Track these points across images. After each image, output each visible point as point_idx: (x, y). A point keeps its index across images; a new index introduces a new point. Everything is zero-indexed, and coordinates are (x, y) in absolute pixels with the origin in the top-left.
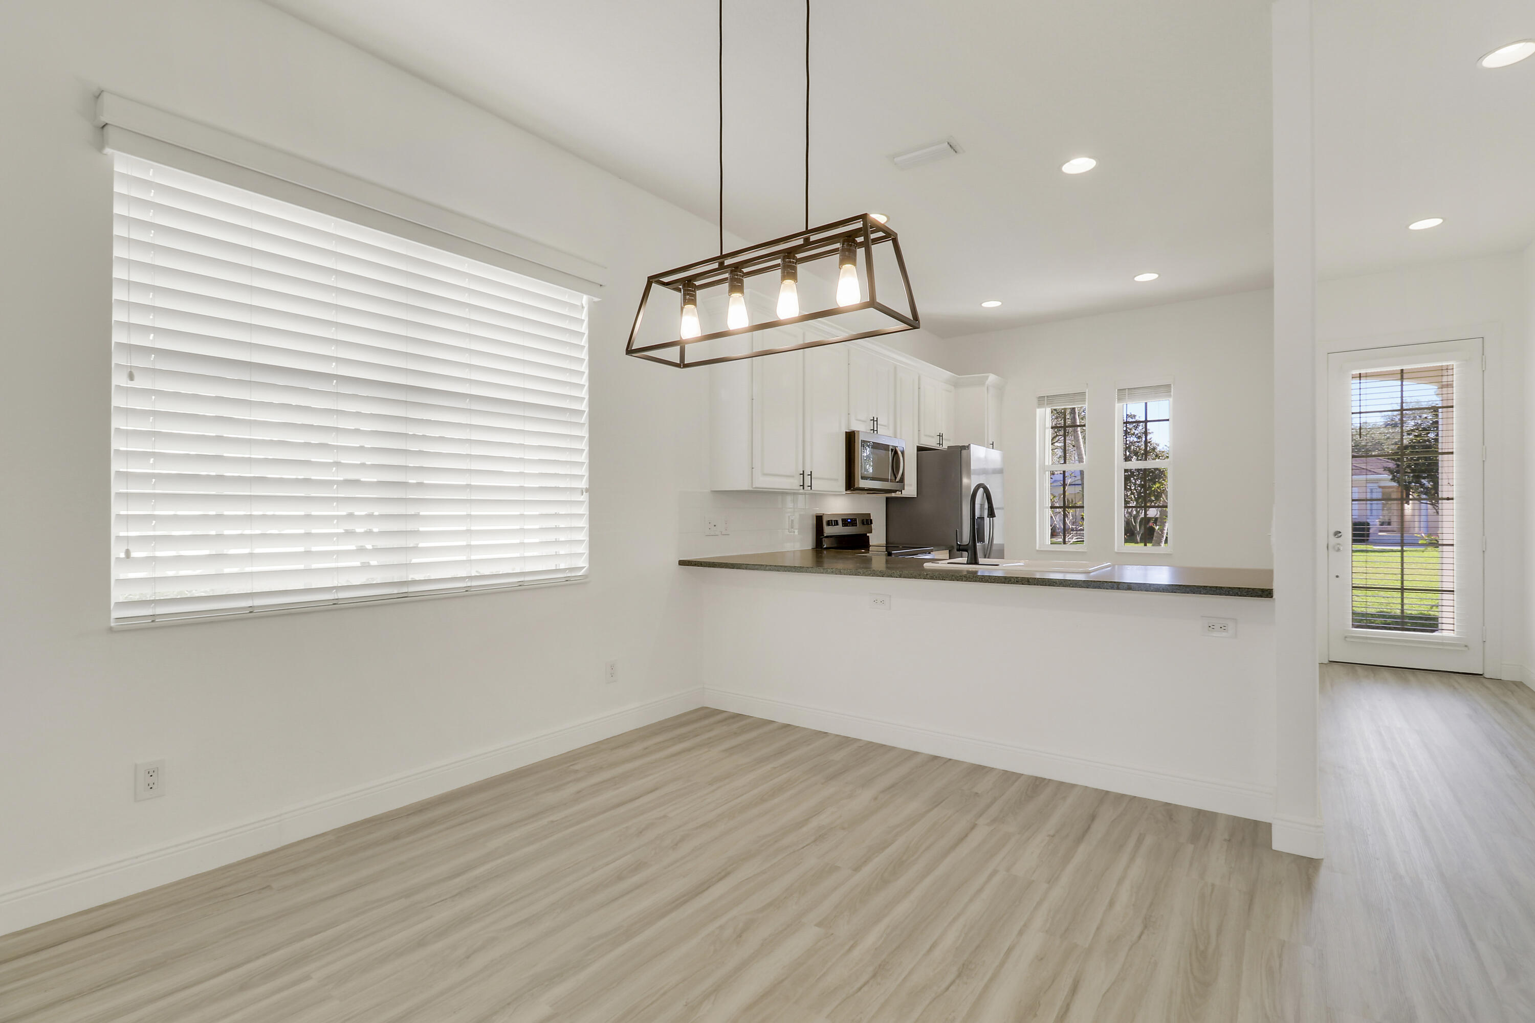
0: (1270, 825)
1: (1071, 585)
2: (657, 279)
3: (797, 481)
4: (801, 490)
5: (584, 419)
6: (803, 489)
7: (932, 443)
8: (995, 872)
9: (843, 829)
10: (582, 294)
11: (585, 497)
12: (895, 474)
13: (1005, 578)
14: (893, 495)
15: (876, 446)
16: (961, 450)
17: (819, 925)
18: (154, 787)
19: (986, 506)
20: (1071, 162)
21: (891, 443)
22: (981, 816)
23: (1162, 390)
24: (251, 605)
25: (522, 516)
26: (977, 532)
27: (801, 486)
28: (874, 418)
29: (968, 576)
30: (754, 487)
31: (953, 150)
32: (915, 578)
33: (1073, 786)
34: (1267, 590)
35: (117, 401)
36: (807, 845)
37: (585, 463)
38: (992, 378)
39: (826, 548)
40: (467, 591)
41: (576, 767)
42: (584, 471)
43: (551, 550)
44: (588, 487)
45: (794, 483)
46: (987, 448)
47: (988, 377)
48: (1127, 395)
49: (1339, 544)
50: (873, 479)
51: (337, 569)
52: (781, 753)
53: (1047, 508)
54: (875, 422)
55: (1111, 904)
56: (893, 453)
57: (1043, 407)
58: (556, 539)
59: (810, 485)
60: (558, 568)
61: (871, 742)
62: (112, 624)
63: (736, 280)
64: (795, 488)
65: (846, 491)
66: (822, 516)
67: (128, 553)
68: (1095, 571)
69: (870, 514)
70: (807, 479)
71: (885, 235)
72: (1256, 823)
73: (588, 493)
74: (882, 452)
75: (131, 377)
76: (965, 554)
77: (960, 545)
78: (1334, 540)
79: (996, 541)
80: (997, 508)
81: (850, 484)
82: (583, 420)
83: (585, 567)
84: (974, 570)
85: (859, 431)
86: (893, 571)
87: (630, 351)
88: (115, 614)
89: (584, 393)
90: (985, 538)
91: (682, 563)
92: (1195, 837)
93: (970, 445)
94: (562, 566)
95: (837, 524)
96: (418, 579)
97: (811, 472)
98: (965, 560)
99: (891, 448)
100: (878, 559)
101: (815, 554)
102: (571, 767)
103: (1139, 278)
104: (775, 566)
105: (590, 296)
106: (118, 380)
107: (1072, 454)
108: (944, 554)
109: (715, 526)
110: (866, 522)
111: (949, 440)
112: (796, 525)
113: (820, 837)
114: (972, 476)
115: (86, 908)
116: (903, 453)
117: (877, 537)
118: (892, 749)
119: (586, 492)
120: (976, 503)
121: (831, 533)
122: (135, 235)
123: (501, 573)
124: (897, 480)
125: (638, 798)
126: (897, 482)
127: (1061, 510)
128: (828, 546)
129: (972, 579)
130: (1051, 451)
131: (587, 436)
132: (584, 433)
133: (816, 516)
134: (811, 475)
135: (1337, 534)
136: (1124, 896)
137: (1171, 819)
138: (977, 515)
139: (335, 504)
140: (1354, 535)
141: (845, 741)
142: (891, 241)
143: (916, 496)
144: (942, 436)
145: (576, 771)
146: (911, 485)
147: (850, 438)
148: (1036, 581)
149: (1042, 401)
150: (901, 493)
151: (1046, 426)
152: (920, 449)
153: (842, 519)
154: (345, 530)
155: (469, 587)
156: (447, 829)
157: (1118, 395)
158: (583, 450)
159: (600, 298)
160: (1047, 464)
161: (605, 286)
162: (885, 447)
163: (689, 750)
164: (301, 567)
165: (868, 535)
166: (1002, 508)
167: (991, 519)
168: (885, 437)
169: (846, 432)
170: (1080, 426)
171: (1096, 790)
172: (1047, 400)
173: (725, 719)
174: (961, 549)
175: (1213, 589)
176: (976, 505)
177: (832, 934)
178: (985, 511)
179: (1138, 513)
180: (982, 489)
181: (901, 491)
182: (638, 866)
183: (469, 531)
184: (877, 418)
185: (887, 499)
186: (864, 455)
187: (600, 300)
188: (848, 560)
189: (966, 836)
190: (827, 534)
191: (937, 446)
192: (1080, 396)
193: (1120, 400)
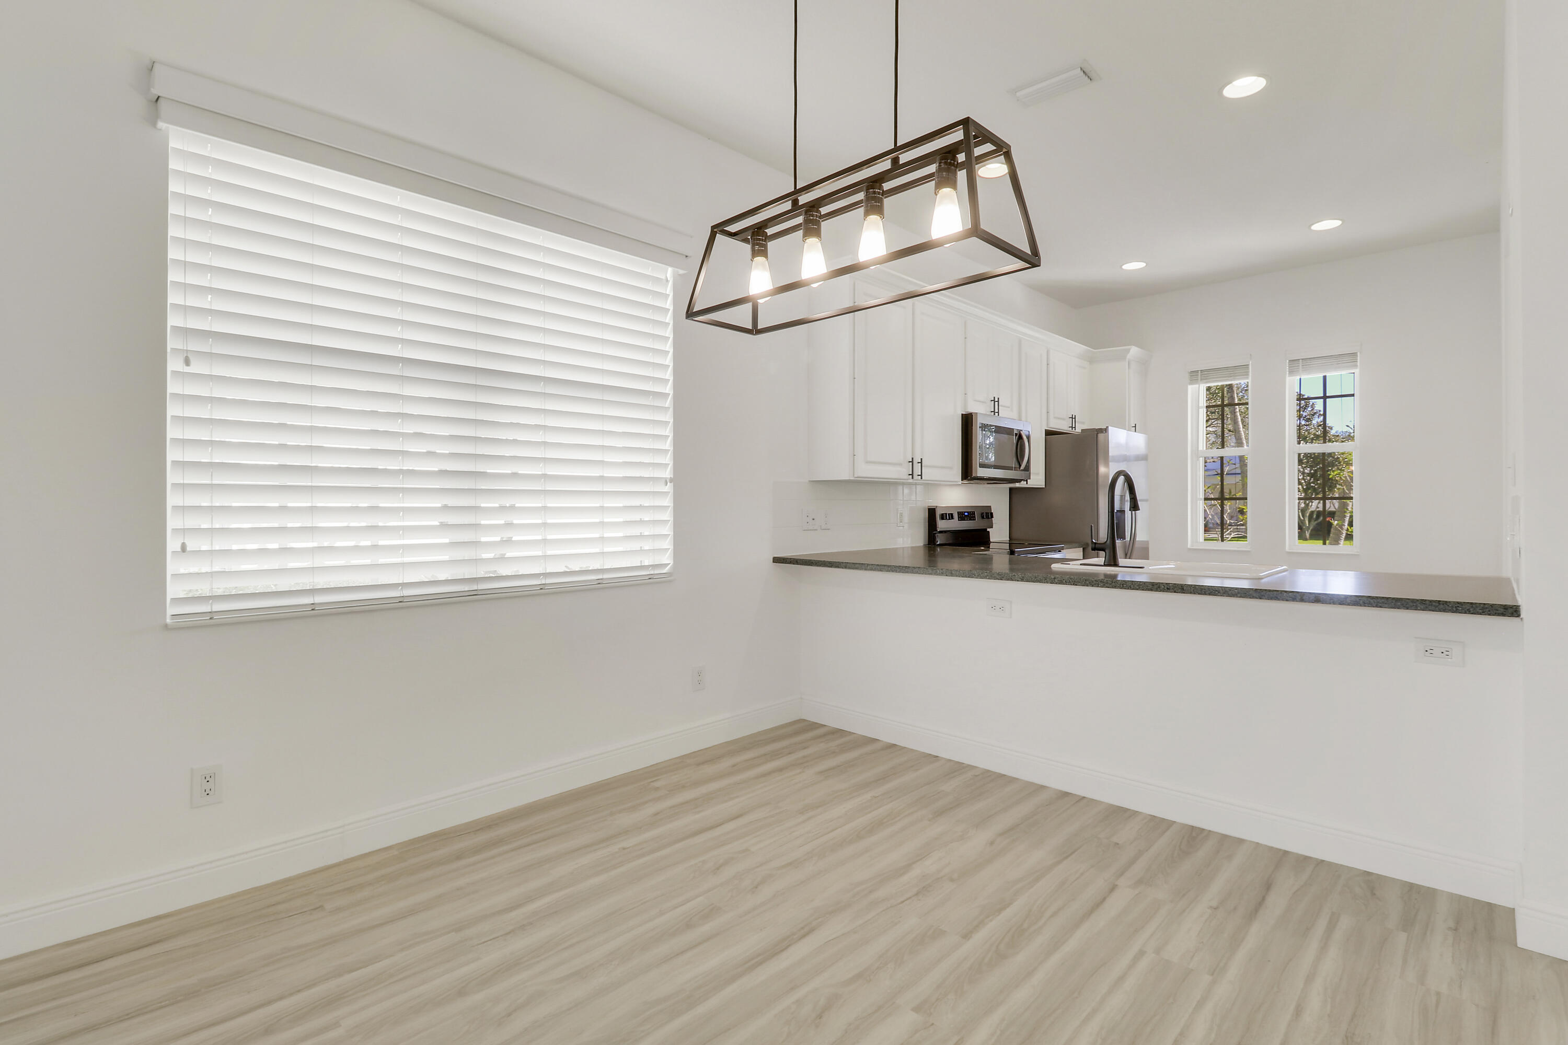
0: (1513, 911)
1: (1239, 595)
2: (720, 228)
3: (907, 469)
4: (910, 479)
5: (669, 403)
6: (913, 478)
7: (1064, 426)
8: (1141, 953)
9: (952, 880)
10: (668, 267)
11: (669, 488)
12: (1019, 460)
13: (1153, 584)
14: (1017, 485)
15: (999, 430)
16: (1098, 434)
17: (916, 1009)
18: (211, 793)
19: (1128, 497)
20: (1234, 83)
21: (1016, 426)
22: (1122, 874)
23: (1350, 358)
24: (313, 603)
25: (602, 508)
26: (1116, 526)
27: (909, 475)
28: (994, 398)
29: (1105, 581)
30: (856, 476)
31: (1087, 77)
32: (1040, 581)
33: (1241, 841)
34: (1512, 607)
35: (173, 387)
36: (908, 899)
37: (670, 450)
38: (1134, 351)
39: (940, 545)
40: (541, 589)
41: (657, 784)
42: (668, 459)
43: (635, 546)
44: (672, 477)
45: (901, 472)
46: (1128, 431)
47: (1128, 351)
48: (1301, 366)
50: (996, 467)
51: (403, 565)
52: (883, 778)
53: (1200, 499)
54: (996, 403)
55: (1298, 1012)
56: (1017, 437)
57: (1196, 383)
58: (641, 533)
59: (920, 474)
60: (643, 565)
61: (988, 771)
62: (168, 621)
63: (812, 222)
64: (902, 477)
65: (962, 480)
66: (935, 509)
67: (184, 545)
68: (1269, 576)
69: (990, 506)
70: (917, 468)
71: (996, 148)
72: (1491, 907)
73: (672, 484)
74: (1005, 437)
75: (187, 362)
76: (1102, 553)
77: (1095, 543)
79: (1139, 538)
80: (1142, 500)
81: (967, 473)
82: (667, 404)
83: (670, 564)
84: (1113, 573)
85: (977, 413)
86: (1014, 574)
87: (690, 316)
88: (171, 610)
89: (669, 375)
90: (1126, 534)
91: (777, 560)
92: (1407, 923)
93: (1107, 427)
94: (646, 563)
95: (953, 518)
96: (504, 575)
97: (921, 459)
98: (1101, 560)
99: (1015, 432)
100: (1001, 561)
101: (927, 551)
102: (652, 783)
103: (1317, 227)
104: (878, 565)
105: (674, 268)
106: (174, 365)
107: (1230, 439)
108: (1077, 553)
109: (813, 519)
110: (986, 515)
111: (1083, 423)
112: (906, 519)
113: (923, 890)
114: (1110, 463)
115: (137, 920)
116: (1028, 437)
117: (999, 532)
118: (1012, 780)
119: (671, 482)
120: (1115, 494)
121: (944, 528)
122: (192, 213)
123: (590, 569)
124: (1022, 468)
125: (720, 825)
126: (1022, 470)
127: (1217, 502)
128: (941, 543)
129: (1110, 584)
130: (1205, 436)
131: (672, 421)
132: (669, 417)
133: (929, 509)
134: (921, 463)
136: (1315, 1003)
137: (1373, 894)
138: (1117, 507)
139: (401, 495)
141: (958, 768)
142: (1003, 156)
143: (1044, 487)
144: (1075, 418)
145: (657, 789)
146: (1038, 474)
147: (967, 421)
148: (1192, 589)
149: (1195, 376)
150: (1027, 483)
151: (1200, 405)
152: (1049, 433)
153: (958, 512)
154: (440, 522)
155: (543, 584)
156: (513, 850)
157: (1289, 367)
158: (667, 437)
159: (684, 269)
160: (1201, 448)
161: (690, 257)
162: (1009, 431)
163: (780, 770)
164: (368, 561)
165: (988, 530)
166: (1146, 500)
167: (1134, 512)
168: (1008, 418)
169: (962, 414)
170: (1239, 404)
171: (1271, 848)
172: (1201, 375)
173: (825, 735)
174: (1097, 548)
175: (1434, 604)
176: (1115, 496)
177: (933, 1024)
178: (1126, 503)
179: (1307, 505)
180: (1123, 477)
181: (1027, 481)
182: (710, 912)
183: (545, 525)
184: (998, 398)
185: (1011, 489)
186: (984, 441)
187: (685, 272)
188: (966, 559)
189: (1104, 899)
190: (940, 528)
191: (1069, 430)
192: (1242, 369)
193: (1292, 372)
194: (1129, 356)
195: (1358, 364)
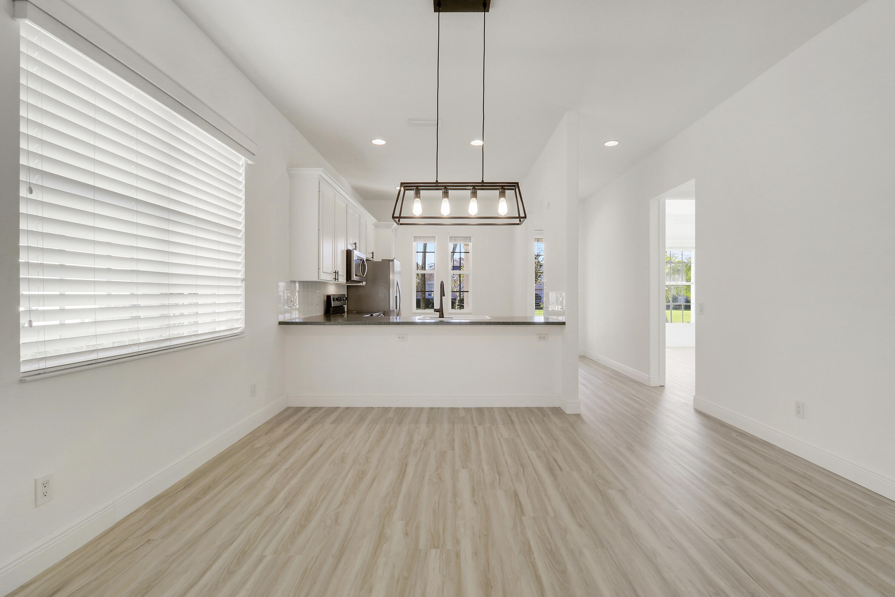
0: (559, 407)
5: (242, 235)
7: (370, 257)
10: (243, 157)
11: (243, 284)
12: (363, 273)
16: (389, 262)
18: (47, 494)
20: (476, 141)
25: (218, 295)
30: (320, 279)
31: (437, 124)
35: (22, 208)
37: (243, 262)
42: (241, 268)
44: (244, 277)
48: (453, 239)
53: (415, 291)
54: (355, 245)
58: (231, 310)
62: (21, 376)
66: (331, 296)
67: (30, 322)
70: (336, 275)
72: (555, 408)
75: (31, 192)
83: (243, 327)
91: (280, 323)
92: (543, 415)
93: (394, 259)
95: (336, 300)
97: (338, 271)
105: (247, 160)
106: (23, 192)
109: (292, 301)
112: (321, 300)
114: (394, 275)
119: (244, 281)
121: (334, 305)
124: (364, 276)
134: (338, 273)
136: (542, 435)
147: (348, 253)
149: (416, 239)
155: (195, 341)
158: (242, 255)
159: (253, 162)
161: (256, 155)
169: (346, 250)
172: (418, 239)
181: (363, 283)
184: (356, 243)
185: (348, 286)
187: (253, 163)
192: (433, 238)
194: (393, 227)
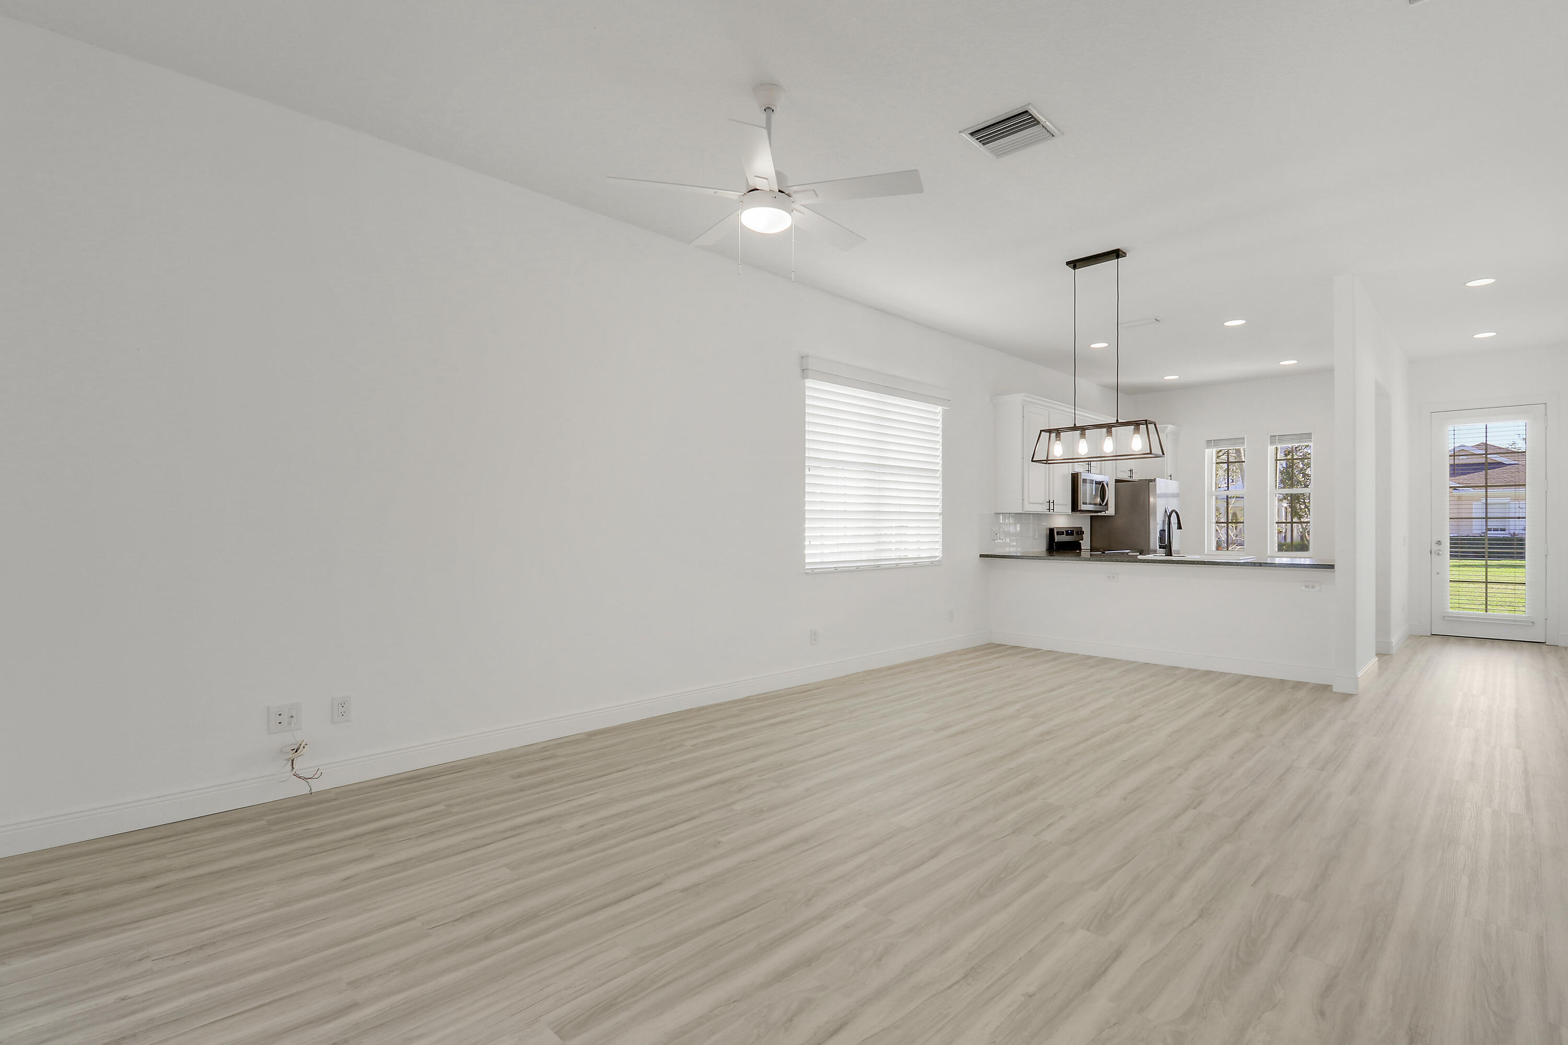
3: (1046, 507)
4: (1047, 512)
5: (939, 474)
7: (1125, 476)
10: (939, 407)
11: (940, 518)
12: (1102, 499)
14: (1099, 514)
15: (1091, 482)
16: (1149, 482)
21: (1101, 479)
25: (918, 527)
27: (1047, 510)
28: (1089, 463)
30: (1023, 510)
34: (1332, 564)
37: (939, 498)
38: (1170, 428)
39: (1053, 549)
42: (939, 503)
43: (928, 546)
44: (942, 512)
45: (1044, 509)
46: (1168, 480)
47: (1167, 427)
48: (1277, 440)
49: (1439, 550)
50: (1088, 504)
53: (1213, 523)
54: (1090, 466)
56: (1101, 486)
57: (1210, 448)
58: (930, 540)
59: (1050, 509)
60: (930, 556)
62: (806, 573)
64: (1044, 511)
65: (1070, 512)
69: (1082, 527)
72: (1327, 685)
74: (1095, 486)
78: (1435, 547)
81: (1075, 507)
85: (1080, 473)
87: (1032, 461)
88: (806, 568)
91: (981, 556)
93: (1156, 478)
99: (1100, 483)
103: (1282, 363)
107: (1234, 483)
109: (998, 534)
110: (1079, 533)
111: (1138, 475)
112: (1036, 535)
114: (1158, 499)
116: (1107, 485)
117: (1085, 544)
119: (941, 515)
121: (1059, 540)
123: (913, 557)
124: (1103, 504)
126: (1102, 506)
127: (1225, 524)
128: (1055, 548)
132: (939, 482)
133: (1050, 529)
134: (1054, 502)
135: (1439, 543)
140: (1451, 544)
143: (1114, 515)
144: (1132, 471)
146: (1111, 508)
147: (1075, 478)
149: (1209, 443)
151: (1213, 461)
152: (1117, 481)
153: (1064, 531)
157: (1270, 441)
158: (939, 492)
160: (1213, 490)
161: (951, 402)
162: (1097, 483)
165: (1080, 541)
168: (1097, 476)
169: (1072, 474)
172: (1214, 443)
181: (1105, 512)
185: (1091, 516)
186: (1083, 488)
187: (948, 409)
190: (1056, 540)
191: (1129, 479)
192: (1241, 440)
193: (1272, 443)
194: (1167, 431)
195: (1312, 439)
